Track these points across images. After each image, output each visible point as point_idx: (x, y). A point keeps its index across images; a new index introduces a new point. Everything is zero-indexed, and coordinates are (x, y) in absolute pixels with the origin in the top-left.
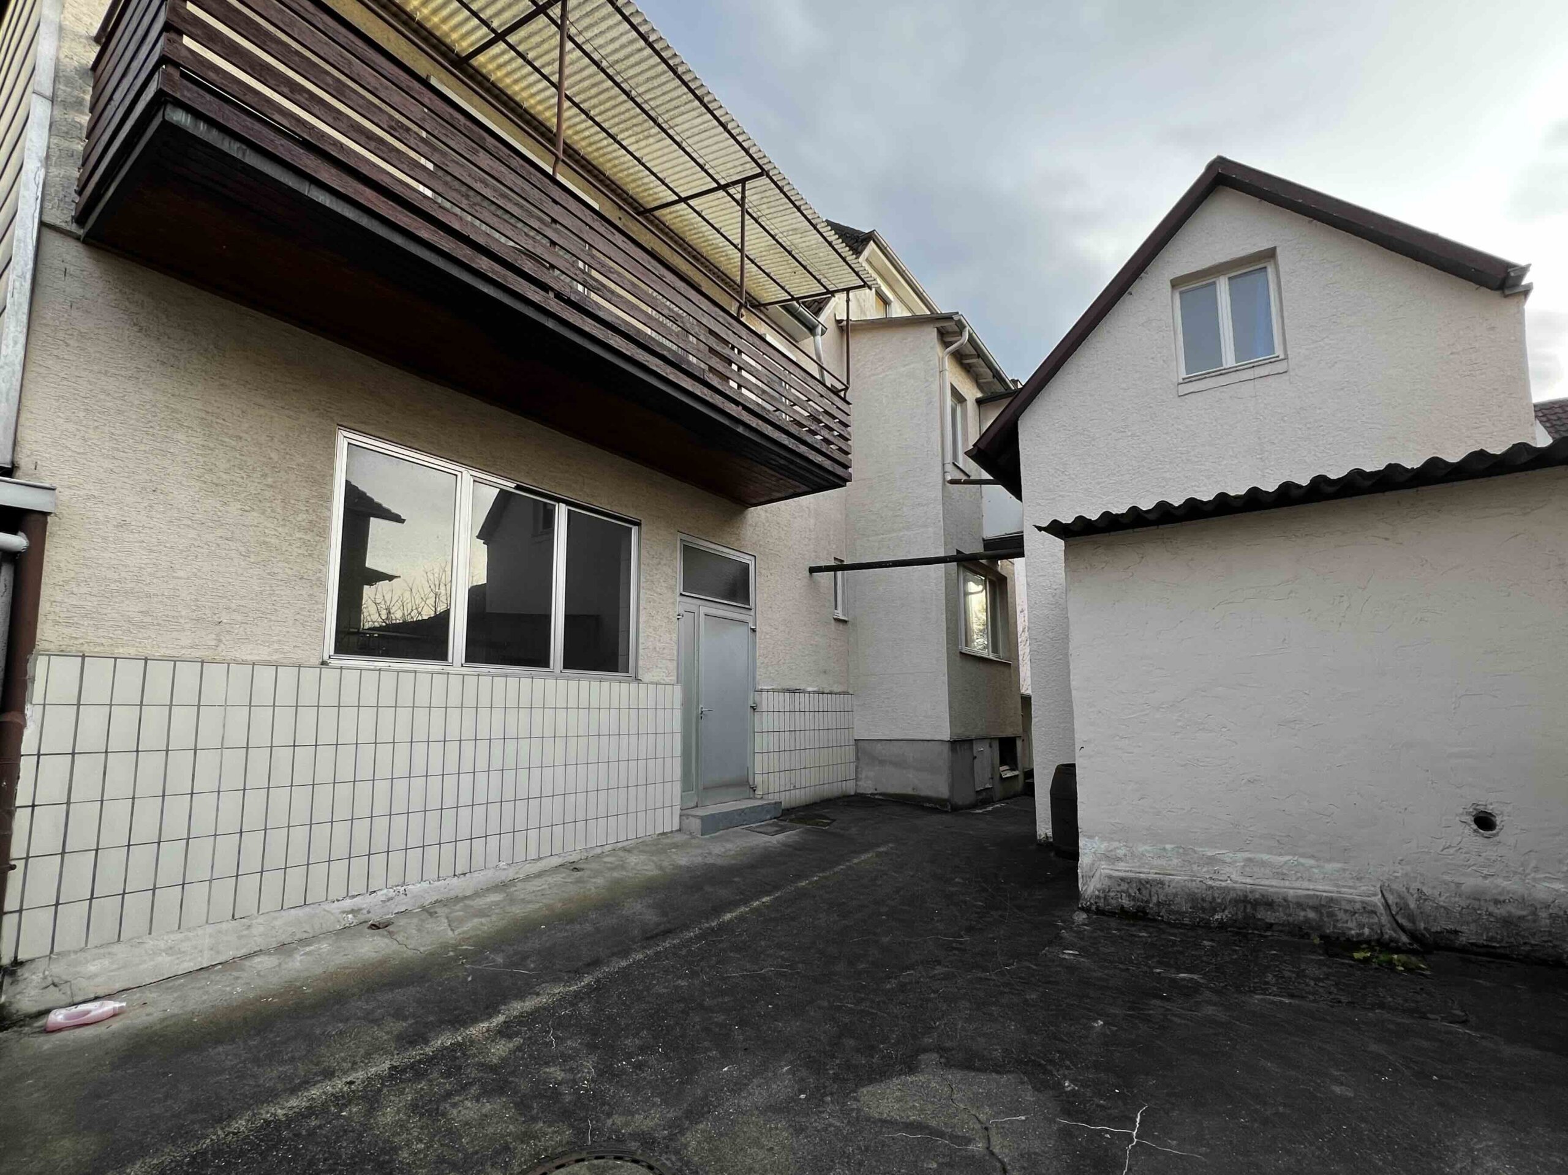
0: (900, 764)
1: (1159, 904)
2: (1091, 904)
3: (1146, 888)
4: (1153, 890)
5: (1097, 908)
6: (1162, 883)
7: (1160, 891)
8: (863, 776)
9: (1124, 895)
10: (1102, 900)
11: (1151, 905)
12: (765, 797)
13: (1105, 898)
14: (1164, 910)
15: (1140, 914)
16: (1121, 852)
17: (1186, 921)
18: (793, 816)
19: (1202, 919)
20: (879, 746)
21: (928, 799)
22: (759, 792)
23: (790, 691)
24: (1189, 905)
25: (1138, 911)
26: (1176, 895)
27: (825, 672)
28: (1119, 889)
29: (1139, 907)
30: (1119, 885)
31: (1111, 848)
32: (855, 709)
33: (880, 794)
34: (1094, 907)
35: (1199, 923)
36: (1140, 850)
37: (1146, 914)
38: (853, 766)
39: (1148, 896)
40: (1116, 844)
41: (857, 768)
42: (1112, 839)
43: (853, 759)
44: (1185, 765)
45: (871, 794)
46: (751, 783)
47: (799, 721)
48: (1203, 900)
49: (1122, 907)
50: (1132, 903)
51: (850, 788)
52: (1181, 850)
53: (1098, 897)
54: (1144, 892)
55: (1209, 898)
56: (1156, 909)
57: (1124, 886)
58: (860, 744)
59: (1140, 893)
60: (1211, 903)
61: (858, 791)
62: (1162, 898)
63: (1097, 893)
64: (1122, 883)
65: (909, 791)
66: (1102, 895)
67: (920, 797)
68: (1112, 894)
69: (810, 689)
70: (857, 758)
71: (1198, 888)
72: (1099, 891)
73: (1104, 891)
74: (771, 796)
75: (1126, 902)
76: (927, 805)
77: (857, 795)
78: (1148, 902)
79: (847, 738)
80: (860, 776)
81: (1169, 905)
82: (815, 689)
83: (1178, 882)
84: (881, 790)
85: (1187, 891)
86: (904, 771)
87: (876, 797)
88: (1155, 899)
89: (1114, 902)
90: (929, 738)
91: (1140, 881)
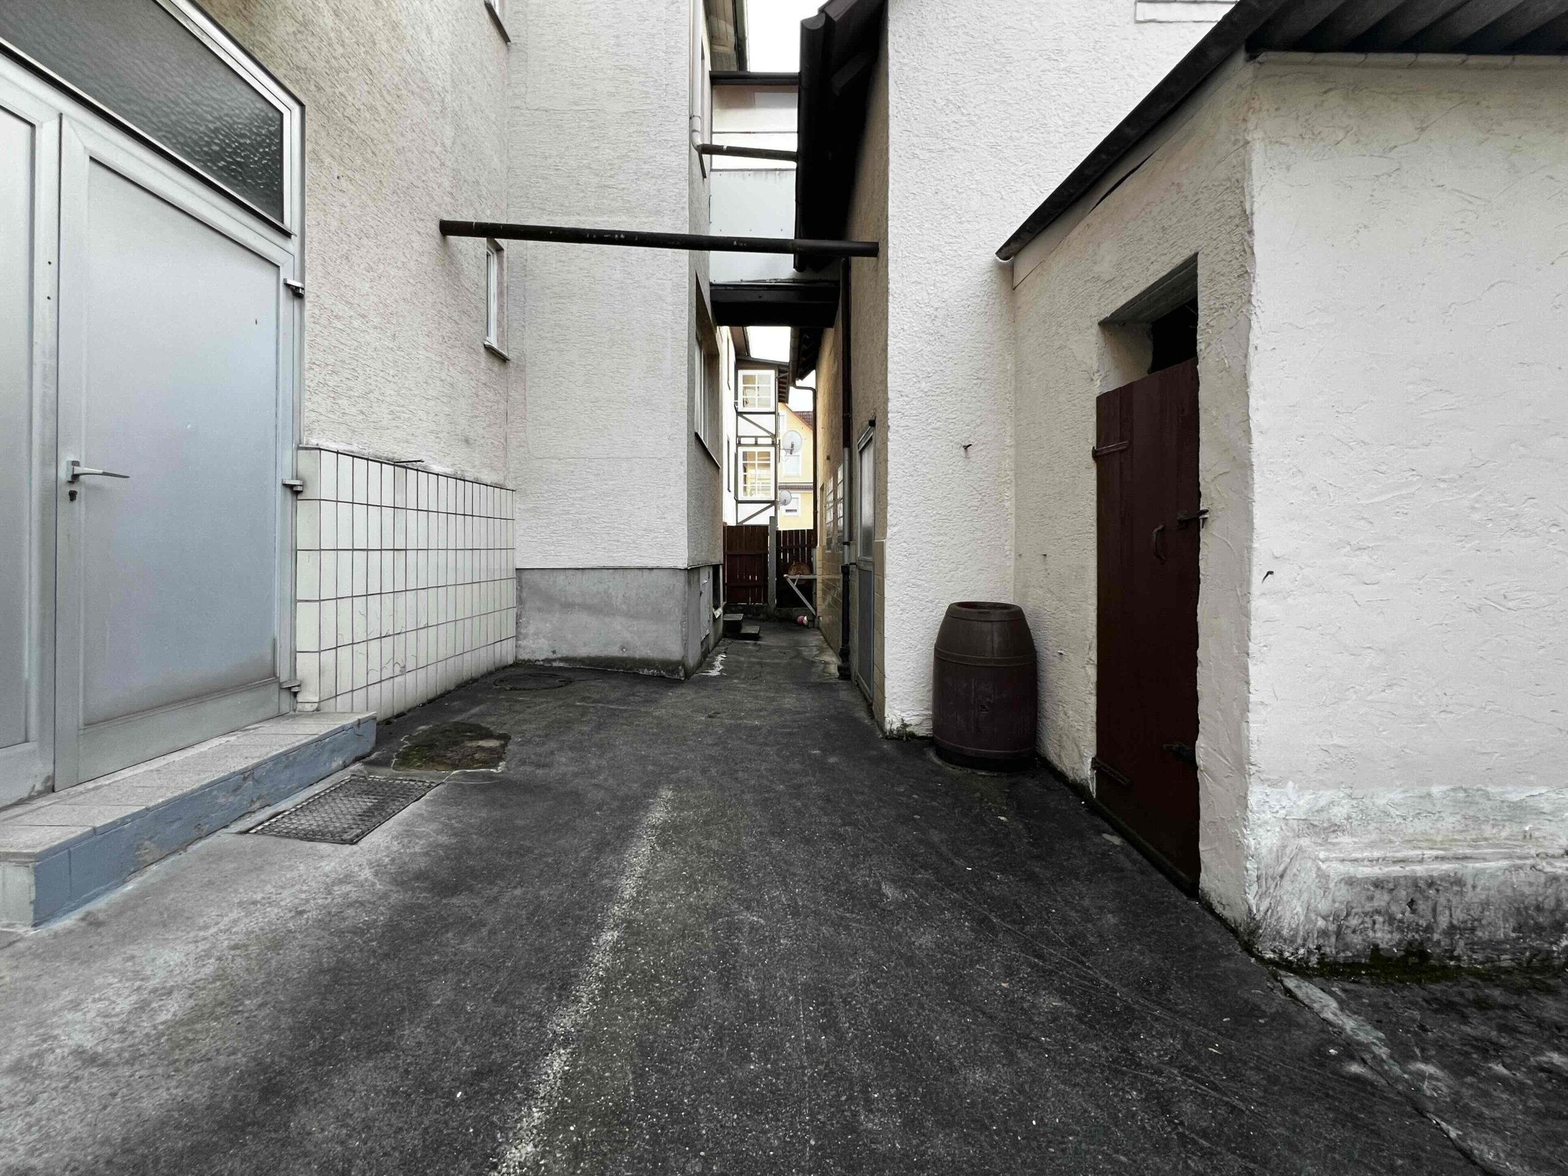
0: (601, 608)
1: (1452, 930)
2: (1310, 952)
3: (1427, 898)
4: (1442, 900)
5: (1321, 962)
6: (1458, 881)
7: (1455, 901)
8: (531, 629)
9: (1379, 919)
10: (1333, 940)
11: (1436, 937)
12: (328, 706)
13: (1338, 934)
14: (1462, 943)
15: (1413, 960)
16: (1339, 813)
17: (1506, 960)
18: (404, 742)
19: (1536, 952)
20: (561, 578)
21: (647, 663)
22: (309, 697)
23: (396, 464)
24: (1512, 923)
25: (1409, 953)
26: (1485, 905)
27: (467, 441)
28: (1368, 907)
29: (1410, 943)
30: (1371, 898)
31: (1322, 803)
32: (517, 516)
33: (562, 660)
34: (1314, 960)
35: (1530, 961)
36: (1381, 802)
37: (1423, 956)
38: (512, 613)
39: (1430, 917)
40: (1327, 795)
41: (518, 617)
42: (1323, 784)
43: (512, 601)
44: (1479, 609)
45: (547, 660)
46: (284, 675)
47: (416, 528)
48: (1539, 908)
49: (1376, 948)
50: (1397, 936)
51: (506, 653)
52: (1461, 795)
53: (1324, 933)
54: (1421, 906)
55: (1550, 904)
56: (1445, 943)
57: (1381, 899)
58: (526, 576)
59: (1413, 911)
60: (1552, 912)
61: (521, 657)
62: (1459, 915)
63: (1321, 923)
64: (1378, 894)
65: (614, 651)
66: (1332, 927)
67: (634, 661)
68: (1354, 922)
69: (436, 468)
70: (520, 601)
71: (1531, 884)
72: (1325, 918)
73: (1336, 918)
74: (343, 702)
75: (1384, 937)
76: (646, 672)
77: (517, 664)
78: (1429, 929)
79: (504, 566)
80: (523, 631)
81: (1473, 930)
82: (449, 471)
83: (1493, 876)
84: (564, 651)
85: (1509, 892)
86: (607, 620)
87: (555, 664)
88: (1443, 921)
89: (1357, 939)
90: (651, 563)
91: (1414, 883)
